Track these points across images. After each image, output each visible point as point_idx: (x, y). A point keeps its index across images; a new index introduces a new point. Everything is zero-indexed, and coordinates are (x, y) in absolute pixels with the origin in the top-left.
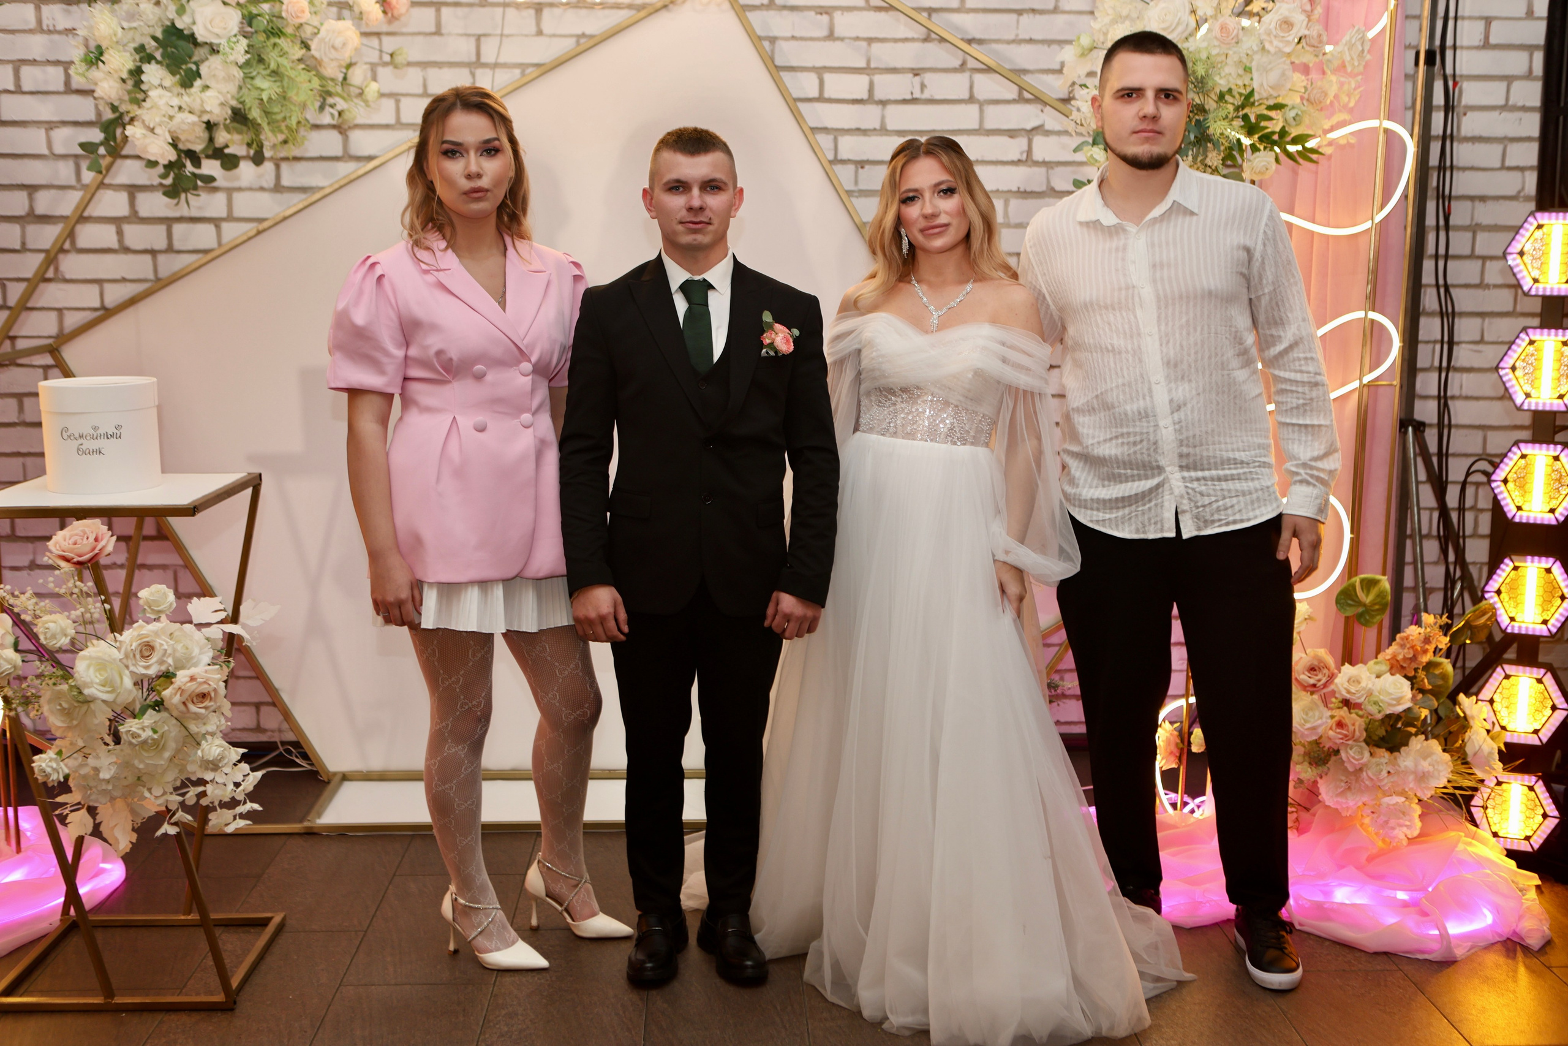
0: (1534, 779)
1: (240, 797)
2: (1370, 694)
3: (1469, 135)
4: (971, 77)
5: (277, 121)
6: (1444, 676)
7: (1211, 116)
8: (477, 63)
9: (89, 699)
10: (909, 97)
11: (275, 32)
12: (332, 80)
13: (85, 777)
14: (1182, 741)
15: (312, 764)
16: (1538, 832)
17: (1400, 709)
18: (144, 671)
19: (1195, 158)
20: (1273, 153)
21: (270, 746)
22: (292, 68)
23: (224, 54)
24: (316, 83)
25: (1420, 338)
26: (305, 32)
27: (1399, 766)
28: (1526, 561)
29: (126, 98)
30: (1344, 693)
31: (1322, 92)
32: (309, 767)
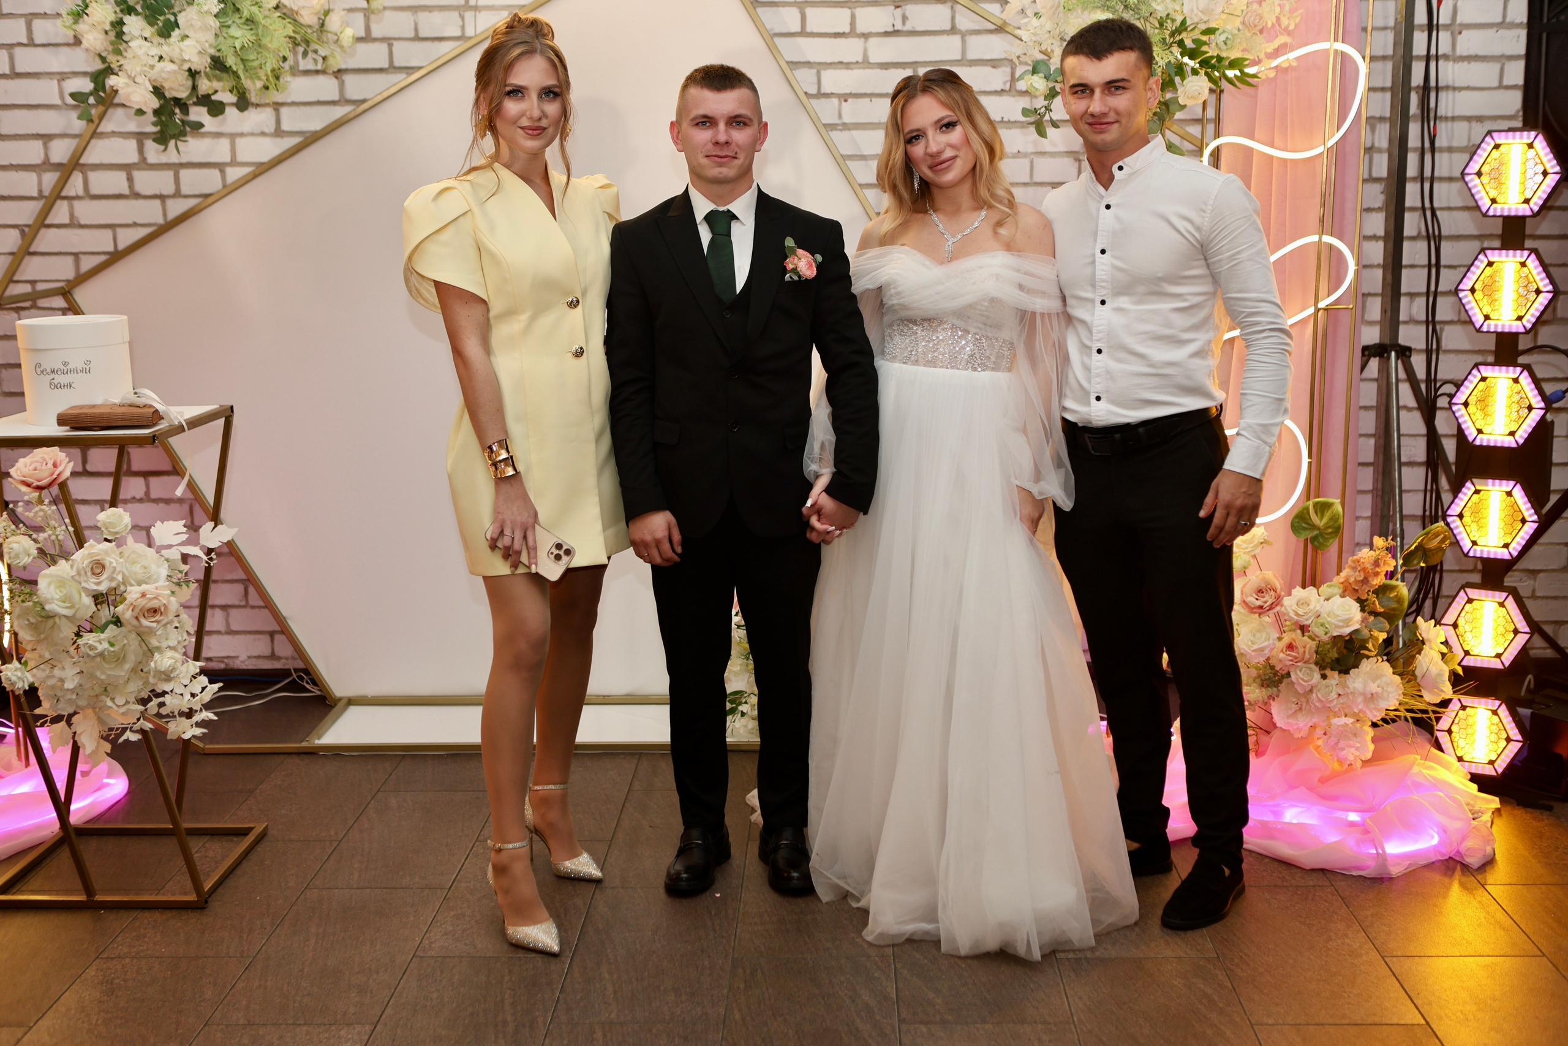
0: (1497, 703)
1: (197, 707)
2: (1318, 616)
3: (1465, 54)
4: (952, 7)
5: (255, 68)
6: (1399, 600)
8: (465, 7)
9: (51, 615)
10: (890, 29)
12: (310, 26)
13: (52, 687)
15: (321, 690)
16: (1502, 756)
17: (1347, 631)
18: (95, 587)
21: (284, 673)
22: (265, 17)
23: (198, 5)
24: (292, 30)
25: (1404, 262)
27: (1348, 688)
28: (1487, 485)
29: (110, 48)
30: (1292, 615)
31: (1257, 15)
32: (319, 693)
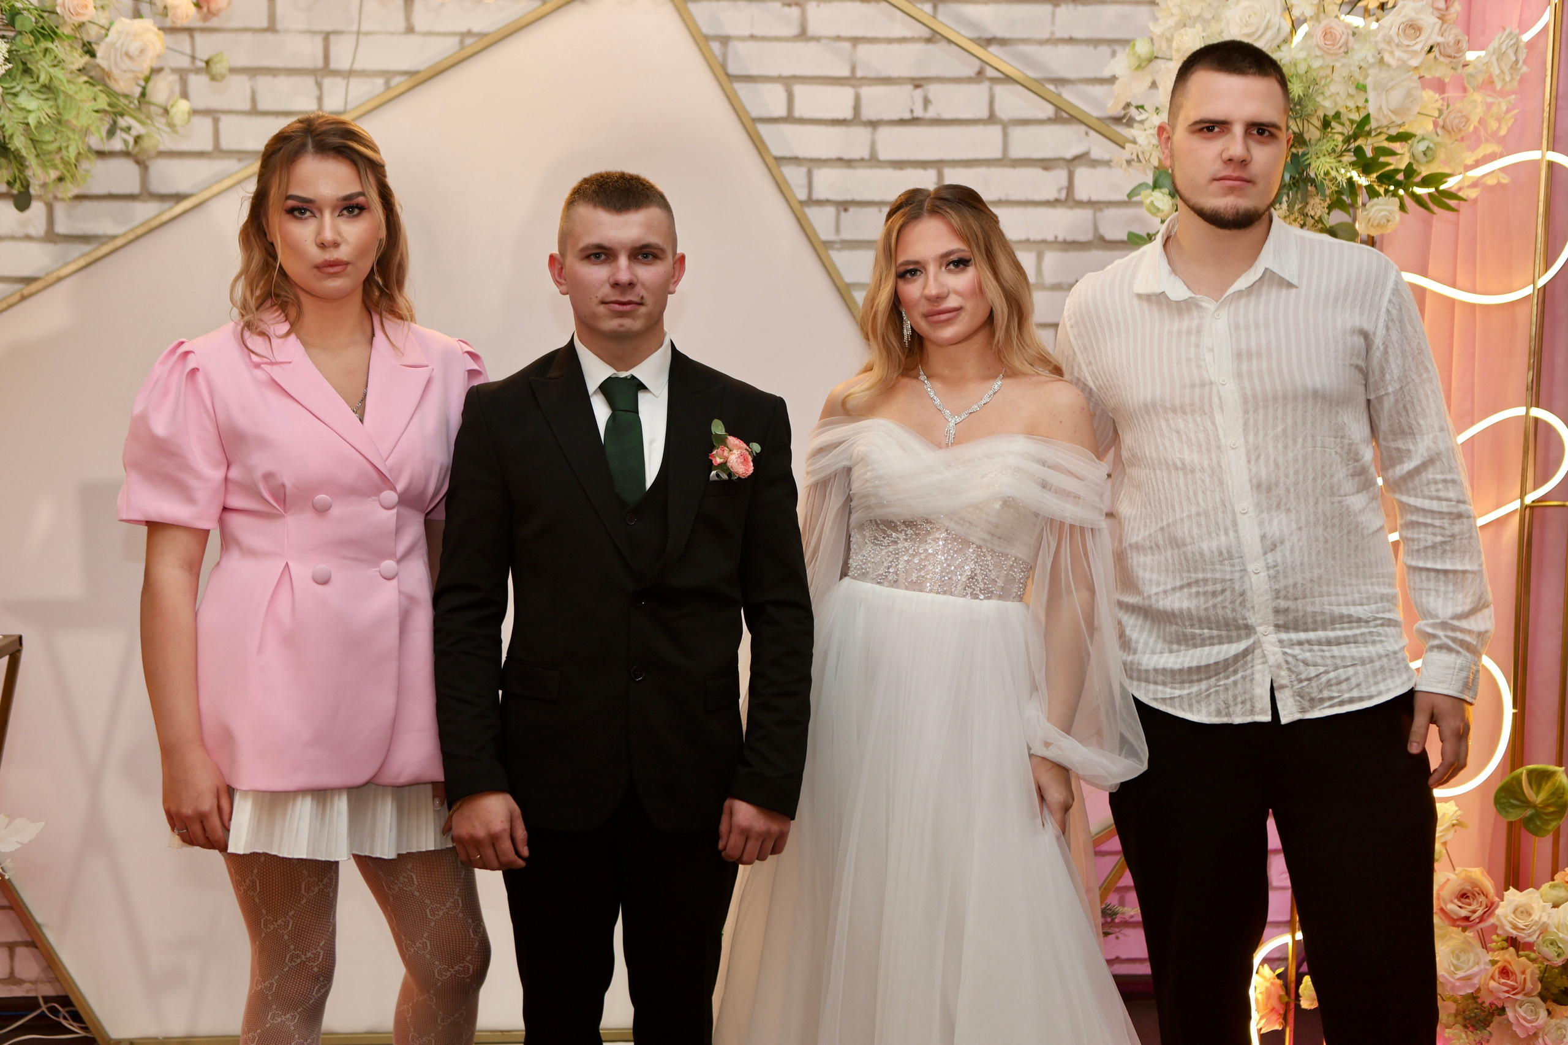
2: (1544, 929)
4: (991, 89)
5: (50, 153)
7: (1312, 150)
8: (324, 71)
10: (907, 116)
11: (46, 33)
12: (126, 96)
14: (1287, 993)
15: (86, 1029)
19: (1290, 207)
20: (1397, 200)
21: (28, 1004)
22: (69, 82)
24: (103, 102)
26: (88, 34)
30: (1509, 928)
31: (1463, 117)
32: (82, 1034)
